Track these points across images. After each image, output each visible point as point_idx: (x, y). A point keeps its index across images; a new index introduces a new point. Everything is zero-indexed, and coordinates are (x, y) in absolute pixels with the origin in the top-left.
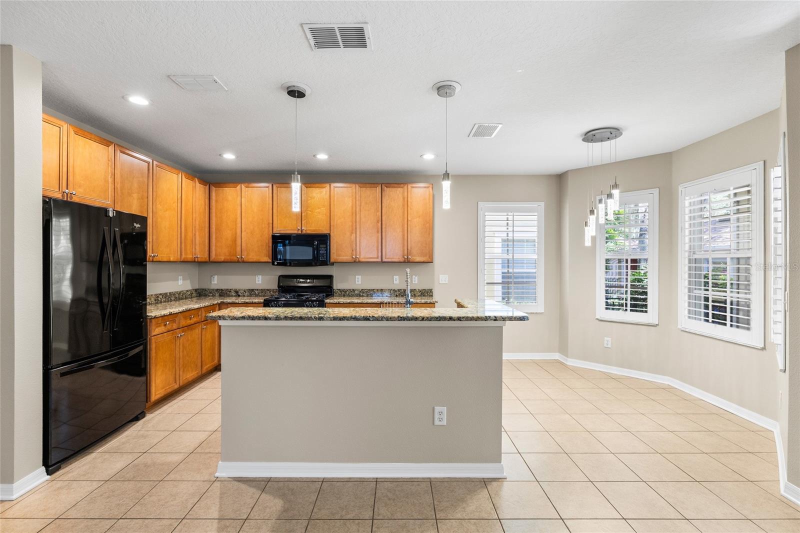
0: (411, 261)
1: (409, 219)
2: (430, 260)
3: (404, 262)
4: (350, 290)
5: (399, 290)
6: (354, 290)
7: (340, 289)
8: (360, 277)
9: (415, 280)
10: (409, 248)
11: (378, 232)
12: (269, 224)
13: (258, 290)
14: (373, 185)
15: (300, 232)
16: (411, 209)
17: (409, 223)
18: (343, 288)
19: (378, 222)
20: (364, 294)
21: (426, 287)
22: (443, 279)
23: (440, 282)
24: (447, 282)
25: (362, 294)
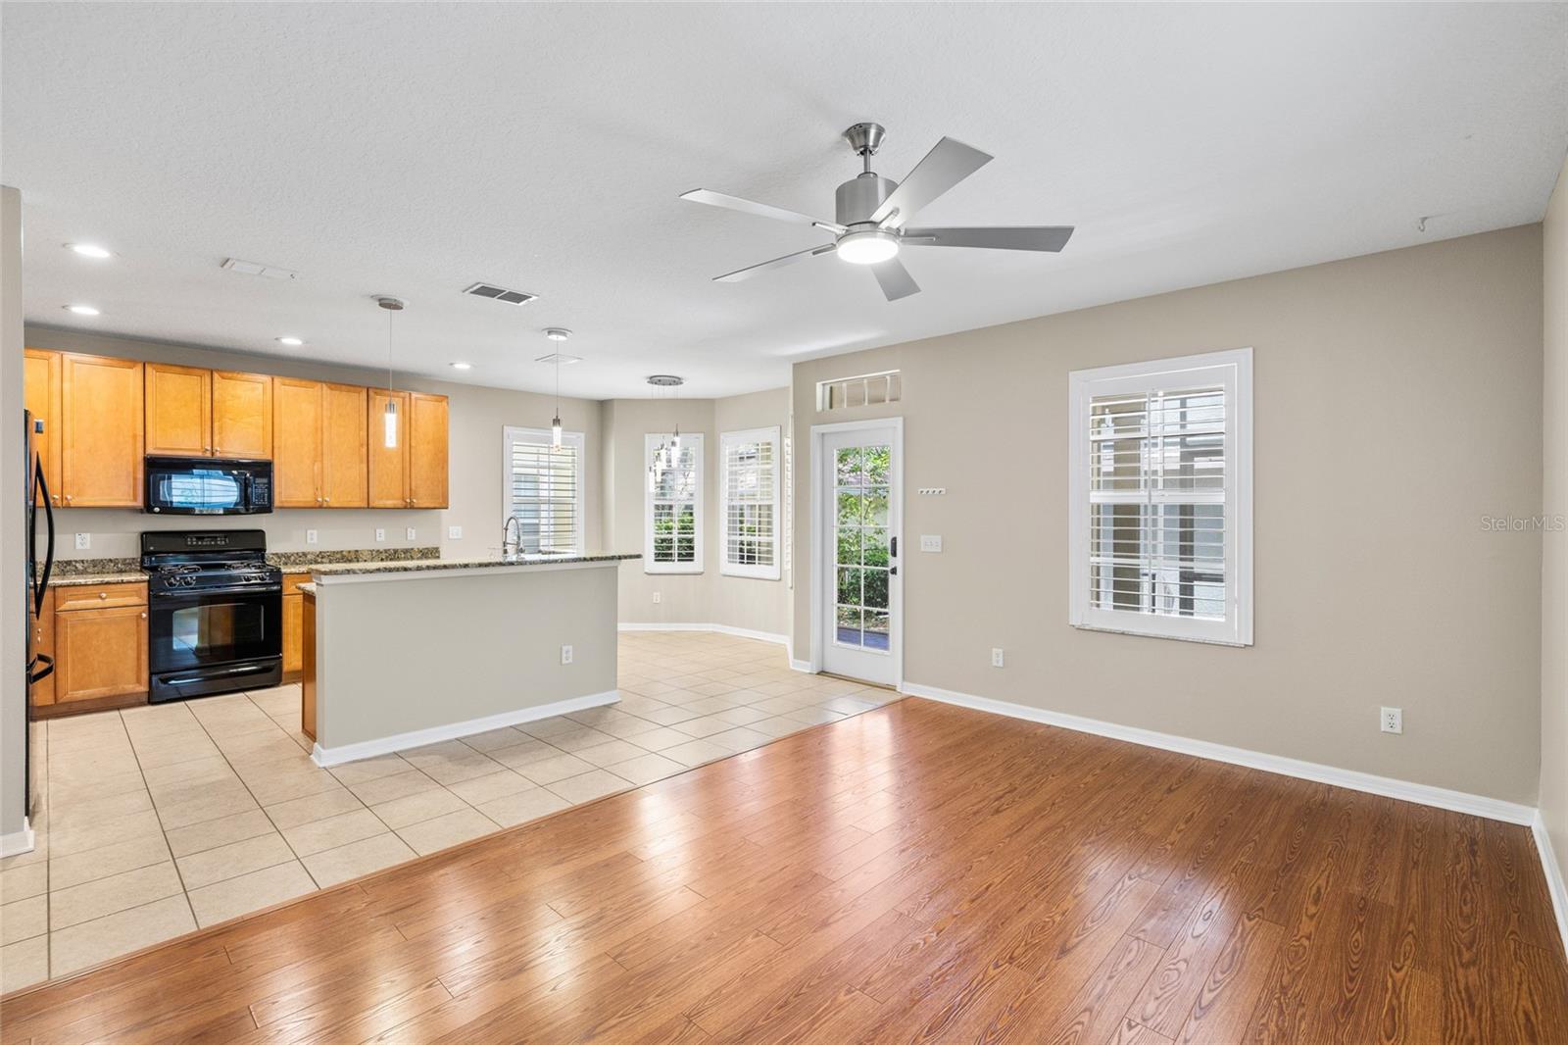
0: (415, 506)
1: (413, 444)
2: (444, 505)
3: (405, 508)
4: (297, 554)
5: (386, 551)
6: (305, 554)
7: (277, 554)
8: (315, 532)
9: (412, 534)
10: (413, 488)
11: (361, 462)
12: (135, 437)
13: (83, 561)
14: (352, 388)
15: (208, 454)
16: (416, 430)
17: (413, 451)
18: (283, 551)
19: (362, 445)
20: (324, 560)
21: (430, 545)
22: (455, 531)
23: (451, 537)
24: (460, 537)
25: (319, 560)
